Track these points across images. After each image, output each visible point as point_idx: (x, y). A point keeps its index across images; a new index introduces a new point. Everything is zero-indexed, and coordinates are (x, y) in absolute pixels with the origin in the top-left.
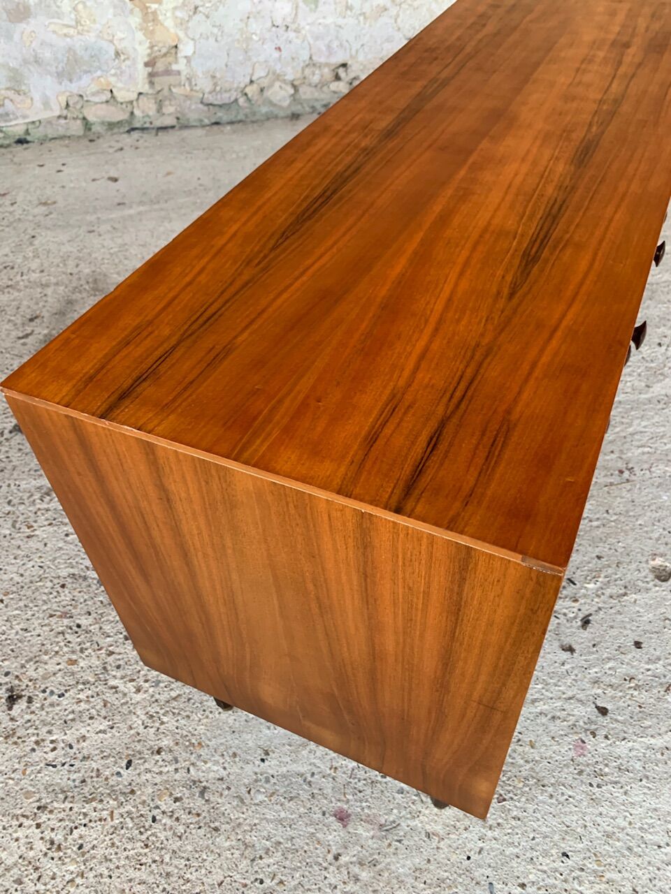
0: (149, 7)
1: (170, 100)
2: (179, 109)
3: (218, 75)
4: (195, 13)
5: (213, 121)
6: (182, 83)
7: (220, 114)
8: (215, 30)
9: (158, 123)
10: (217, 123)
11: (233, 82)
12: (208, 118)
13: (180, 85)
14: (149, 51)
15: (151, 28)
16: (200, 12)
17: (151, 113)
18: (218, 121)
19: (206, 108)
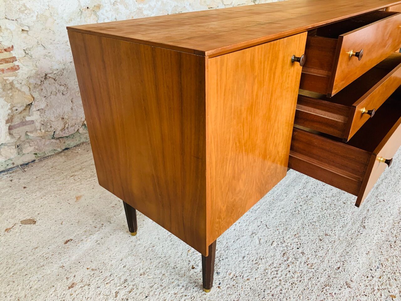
0: (7, 80)
1: (29, 142)
2: (36, 147)
3: (66, 117)
4: (46, 78)
5: (63, 148)
6: (38, 128)
7: (67, 142)
8: (62, 88)
9: (20, 162)
10: (67, 149)
11: (77, 119)
12: (60, 147)
13: (36, 130)
14: (10, 111)
15: (11, 95)
16: (50, 77)
17: (12, 157)
18: (68, 147)
19: (58, 141)
